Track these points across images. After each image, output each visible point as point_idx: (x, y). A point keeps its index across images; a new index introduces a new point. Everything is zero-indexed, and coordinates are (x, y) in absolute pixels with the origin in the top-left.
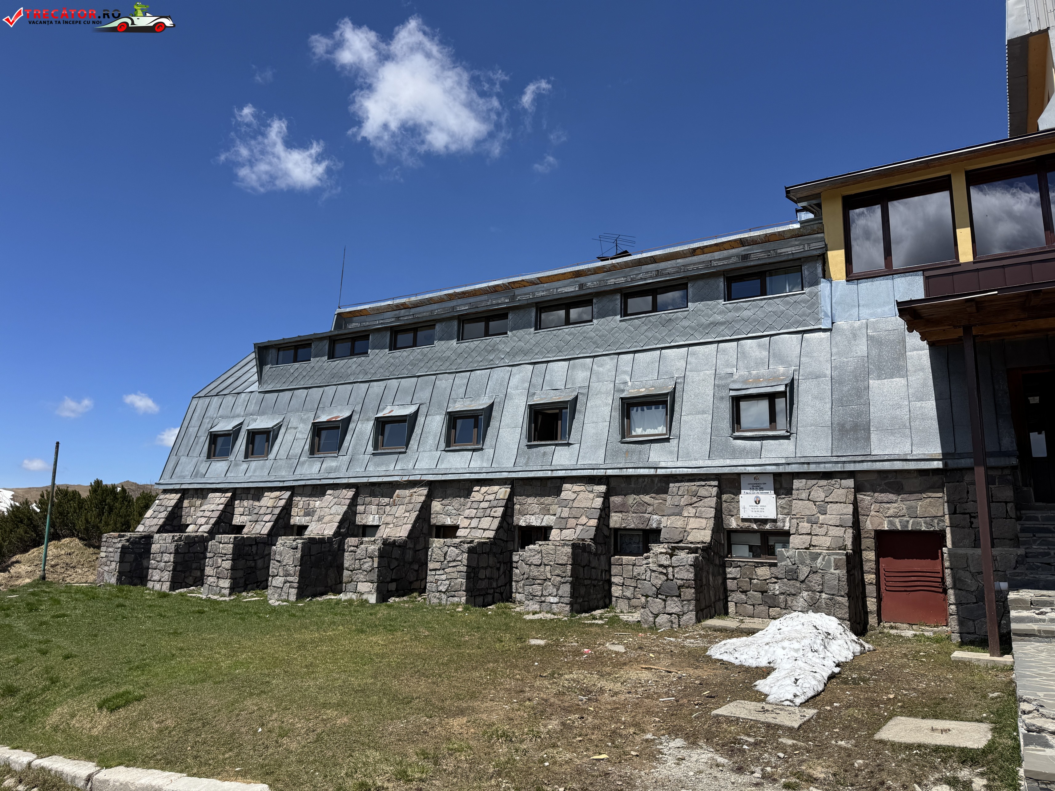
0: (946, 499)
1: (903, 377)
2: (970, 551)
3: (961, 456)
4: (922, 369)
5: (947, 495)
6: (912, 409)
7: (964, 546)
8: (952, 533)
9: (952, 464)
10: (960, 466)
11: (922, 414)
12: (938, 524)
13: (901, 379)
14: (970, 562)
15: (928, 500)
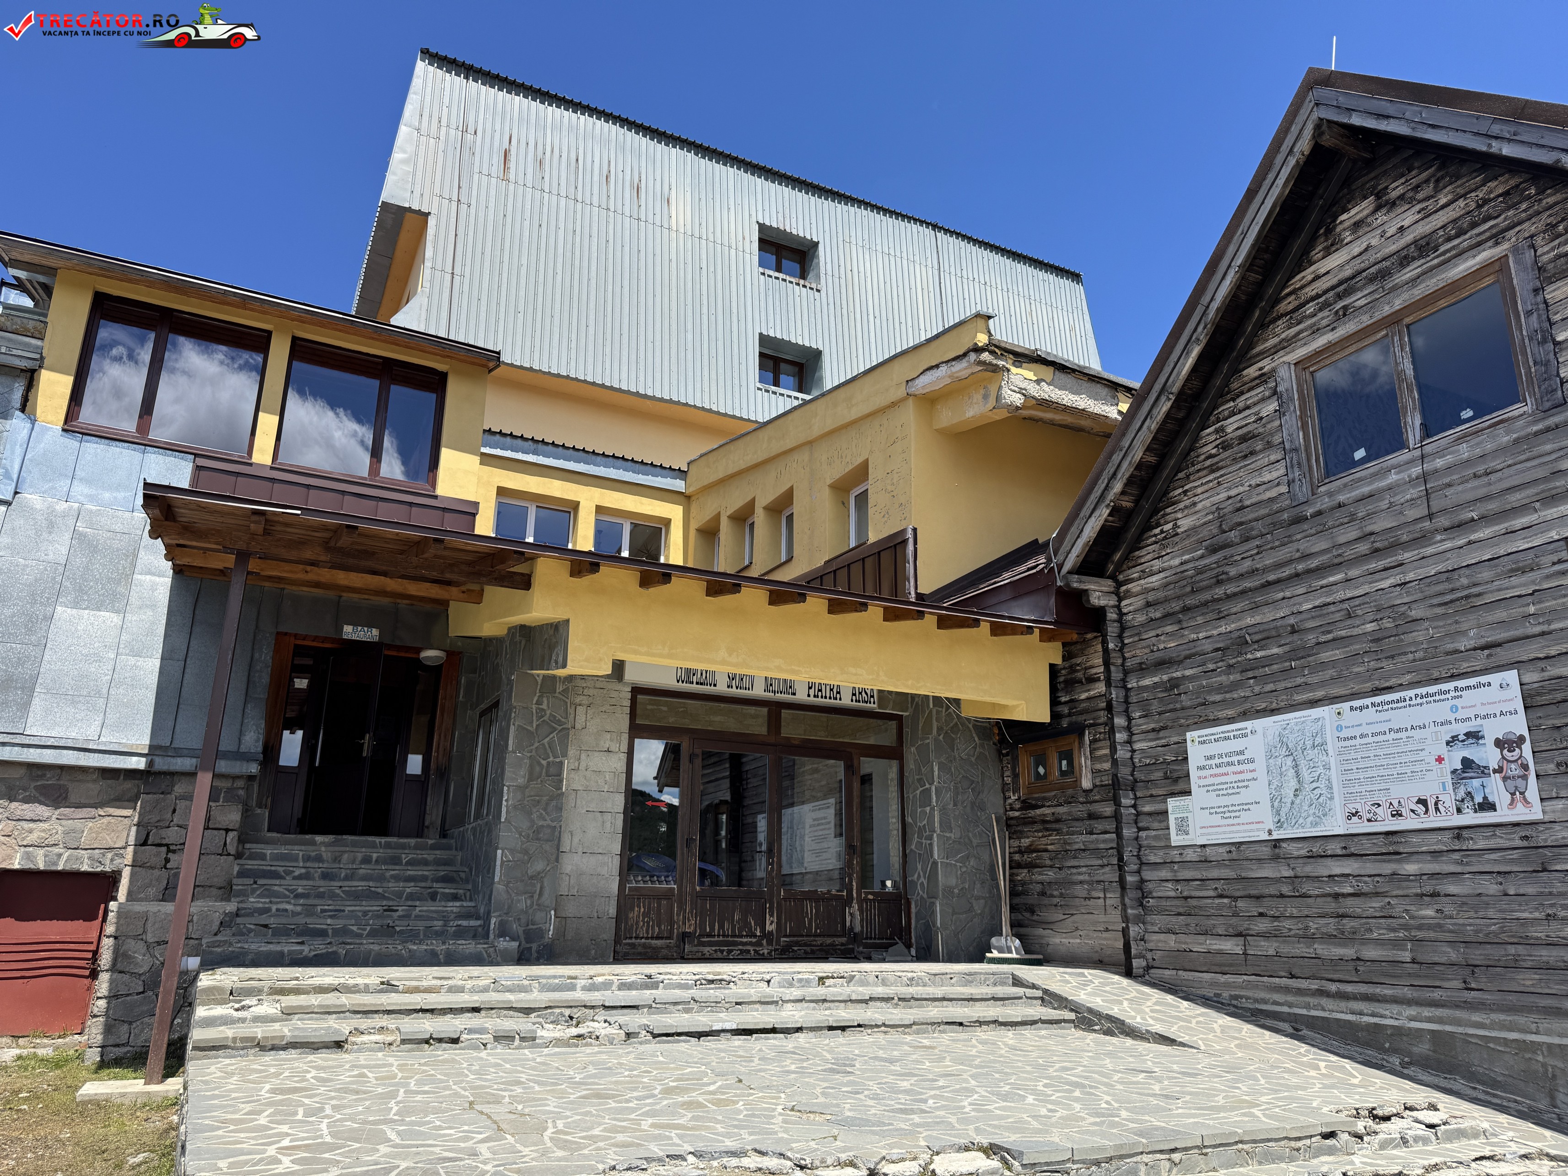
0: (136, 819)
1: (117, 612)
2: (154, 907)
3: (178, 753)
4: (153, 607)
5: (140, 814)
6: (118, 668)
7: (146, 899)
8: (132, 875)
9: (161, 764)
10: (173, 768)
11: (133, 678)
12: (112, 860)
13: (112, 615)
14: (149, 924)
15: (105, 820)
